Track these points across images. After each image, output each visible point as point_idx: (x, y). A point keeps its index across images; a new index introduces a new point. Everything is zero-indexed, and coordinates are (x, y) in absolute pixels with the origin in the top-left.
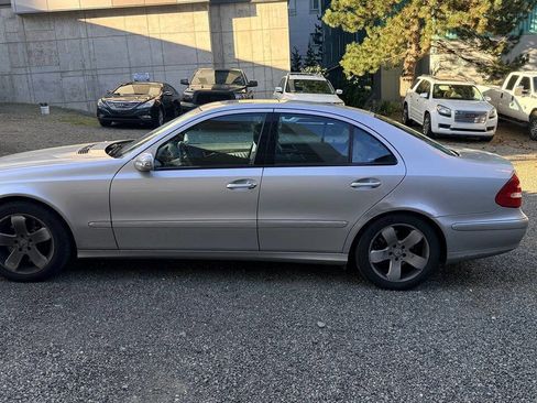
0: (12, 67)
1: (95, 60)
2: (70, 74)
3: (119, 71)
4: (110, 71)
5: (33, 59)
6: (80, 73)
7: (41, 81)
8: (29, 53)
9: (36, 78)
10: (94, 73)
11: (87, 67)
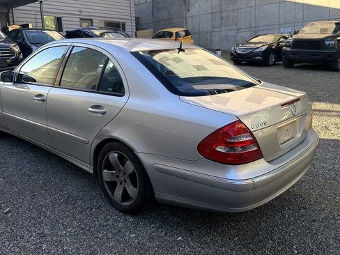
0: (213, 28)
1: (258, 20)
2: (243, 30)
3: (272, 27)
4: (266, 28)
5: (223, 22)
6: (248, 30)
7: (226, 36)
8: (222, 18)
9: (223, 34)
10: (256, 29)
11: (252, 26)
